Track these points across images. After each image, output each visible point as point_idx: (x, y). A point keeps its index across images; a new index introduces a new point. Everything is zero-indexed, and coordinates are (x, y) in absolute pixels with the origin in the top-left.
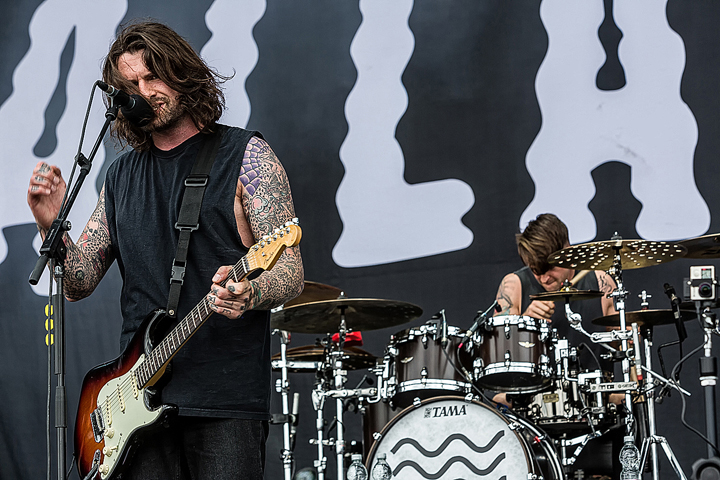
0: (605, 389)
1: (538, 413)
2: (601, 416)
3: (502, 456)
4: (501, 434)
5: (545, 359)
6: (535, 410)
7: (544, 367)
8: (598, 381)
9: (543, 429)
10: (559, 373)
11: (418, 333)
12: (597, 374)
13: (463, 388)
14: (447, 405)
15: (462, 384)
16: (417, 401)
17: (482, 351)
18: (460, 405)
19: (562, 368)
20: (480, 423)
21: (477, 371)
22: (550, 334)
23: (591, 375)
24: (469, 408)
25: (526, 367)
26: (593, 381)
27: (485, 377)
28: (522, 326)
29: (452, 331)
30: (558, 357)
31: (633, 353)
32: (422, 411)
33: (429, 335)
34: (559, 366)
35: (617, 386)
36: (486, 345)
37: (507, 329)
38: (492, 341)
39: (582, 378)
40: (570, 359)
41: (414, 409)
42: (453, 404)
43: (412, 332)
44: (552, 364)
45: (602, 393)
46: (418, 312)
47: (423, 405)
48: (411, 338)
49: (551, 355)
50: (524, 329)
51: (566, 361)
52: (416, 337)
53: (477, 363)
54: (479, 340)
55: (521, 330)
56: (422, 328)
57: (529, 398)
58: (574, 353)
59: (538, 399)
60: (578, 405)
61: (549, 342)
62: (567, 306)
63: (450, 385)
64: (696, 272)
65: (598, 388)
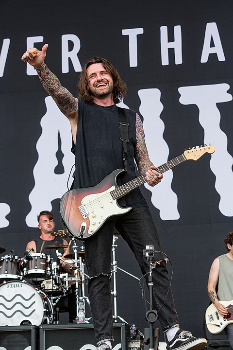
0: (69, 280)
1: (44, 287)
2: (67, 289)
3: (34, 302)
4: (34, 294)
5: (49, 269)
6: (43, 286)
7: (49, 272)
8: (67, 277)
9: (47, 293)
10: (53, 274)
11: (4, 258)
12: (66, 274)
13: (20, 278)
14: (15, 283)
15: (19, 276)
16: (5, 282)
17: (27, 265)
18: (20, 284)
19: (54, 272)
20: (27, 290)
21: (25, 272)
22: (51, 260)
23: (64, 275)
24: (23, 285)
25: (42, 271)
26: (65, 277)
27: (27, 274)
28: (41, 257)
29: (16, 257)
30: (53, 268)
31: (79, 268)
32: (6, 285)
33: (8, 259)
34: (53, 271)
35: (73, 279)
36: (28, 263)
37: (36, 258)
38: (30, 262)
39: (61, 276)
40: (57, 269)
41: (4, 284)
42: (17, 283)
43: (2, 257)
44: (51, 271)
45: (68, 281)
46: (4, 250)
47: (7, 283)
48: (2, 259)
49: (51, 267)
50: (42, 258)
51: (56, 270)
52: (4, 259)
53: (25, 269)
54: (25, 261)
55: (41, 258)
56: (6, 256)
57: (41, 282)
58: (58, 267)
59: (44, 282)
60: (58, 284)
61: (50, 263)
62: (57, 251)
63: (15, 277)
64: (147, 247)
65: (66, 279)
